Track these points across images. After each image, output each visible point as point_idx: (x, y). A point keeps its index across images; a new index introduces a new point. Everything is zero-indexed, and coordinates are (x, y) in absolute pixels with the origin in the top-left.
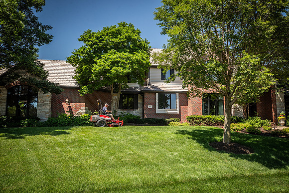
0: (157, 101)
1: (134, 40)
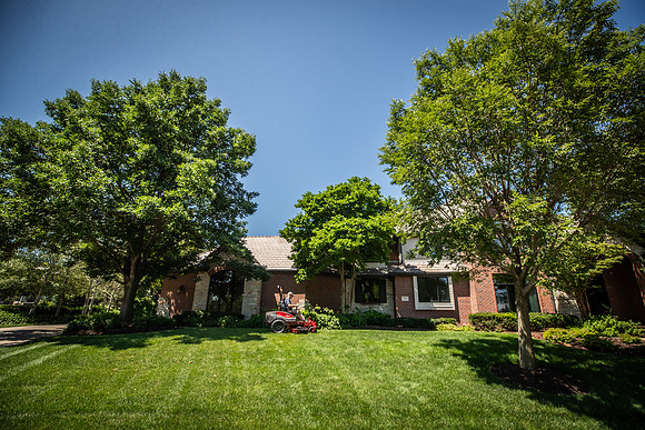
0: (416, 290)
1: (369, 198)
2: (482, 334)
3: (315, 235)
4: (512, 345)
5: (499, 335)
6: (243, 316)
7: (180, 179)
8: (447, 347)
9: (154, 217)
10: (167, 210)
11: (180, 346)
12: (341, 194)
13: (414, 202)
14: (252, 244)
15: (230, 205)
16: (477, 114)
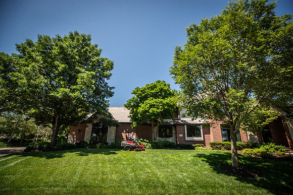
2: (215, 151)
3: (140, 106)
4: (229, 156)
5: (223, 152)
6: (107, 143)
7: (79, 80)
8: (200, 157)
9: (66, 98)
10: (72, 95)
11: (78, 157)
12: (152, 88)
13: (185, 92)
14: (112, 110)
15: (101, 92)
16: (213, 52)
